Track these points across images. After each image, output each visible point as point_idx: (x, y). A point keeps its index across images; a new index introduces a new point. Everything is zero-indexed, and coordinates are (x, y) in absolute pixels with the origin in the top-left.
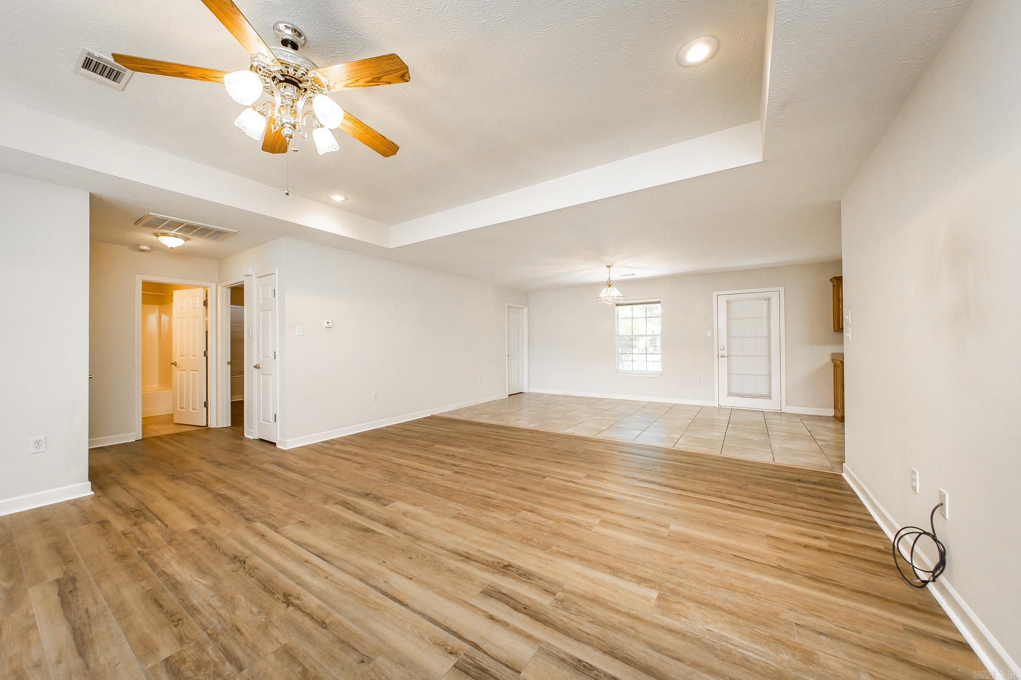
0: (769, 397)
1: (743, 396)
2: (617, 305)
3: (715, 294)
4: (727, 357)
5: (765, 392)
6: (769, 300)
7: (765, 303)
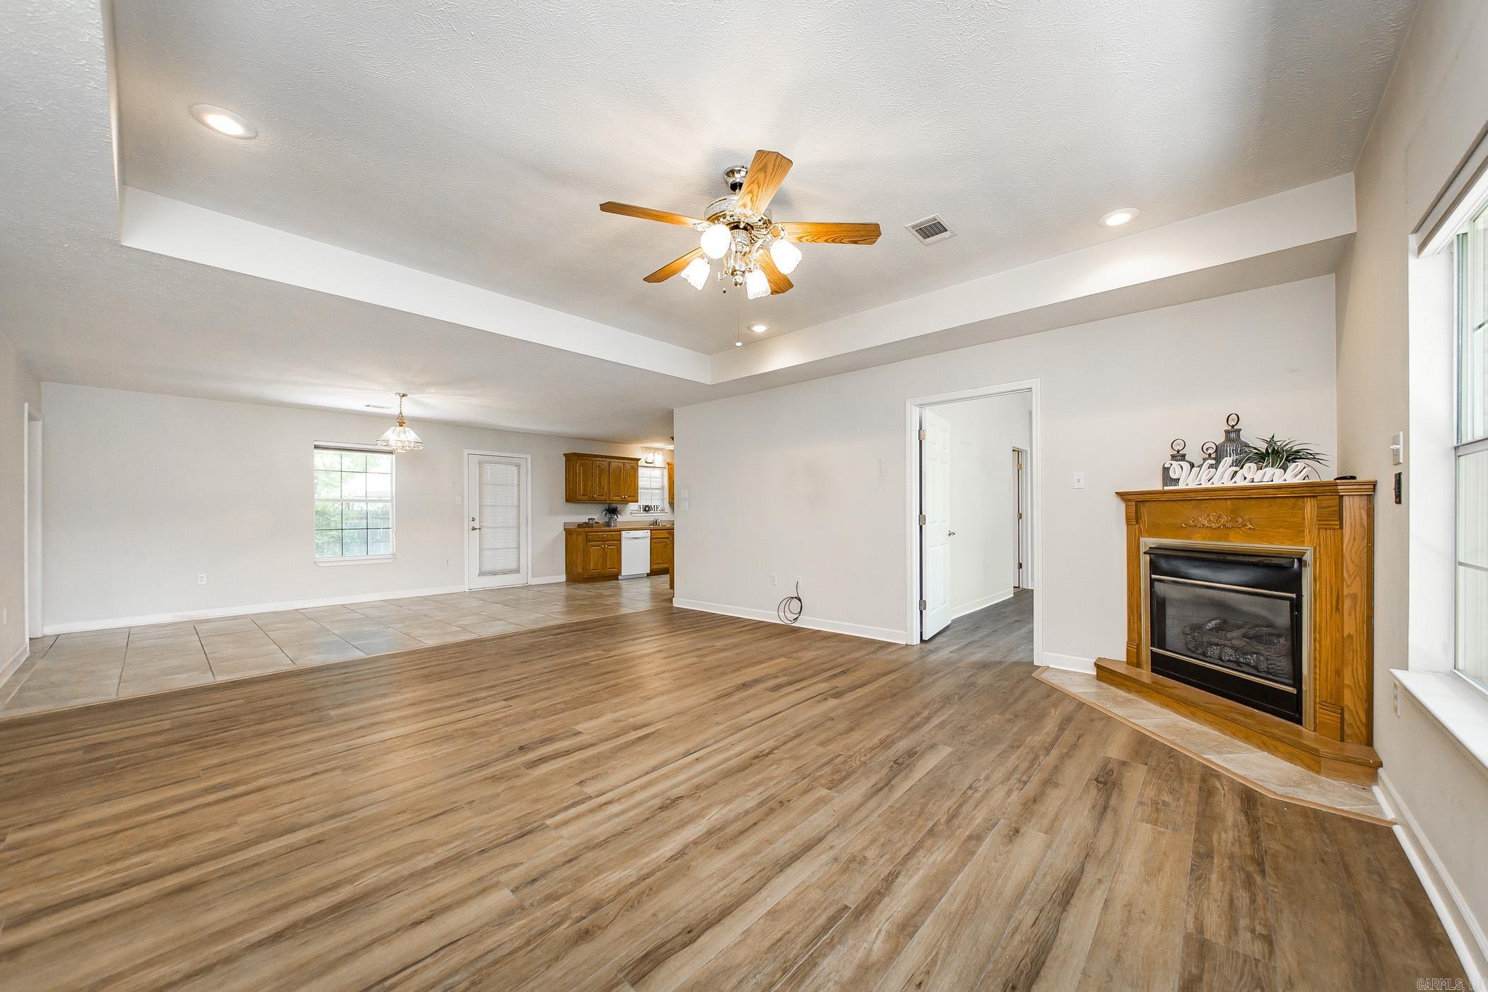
0: (517, 571)
1: (494, 573)
2: (316, 447)
3: (466, 452)
4: (480, 529)
5: (513, 566)
6: (519, 466)
7: (515, 469)
